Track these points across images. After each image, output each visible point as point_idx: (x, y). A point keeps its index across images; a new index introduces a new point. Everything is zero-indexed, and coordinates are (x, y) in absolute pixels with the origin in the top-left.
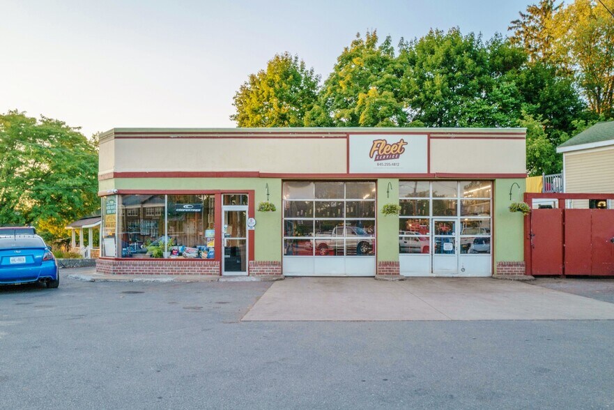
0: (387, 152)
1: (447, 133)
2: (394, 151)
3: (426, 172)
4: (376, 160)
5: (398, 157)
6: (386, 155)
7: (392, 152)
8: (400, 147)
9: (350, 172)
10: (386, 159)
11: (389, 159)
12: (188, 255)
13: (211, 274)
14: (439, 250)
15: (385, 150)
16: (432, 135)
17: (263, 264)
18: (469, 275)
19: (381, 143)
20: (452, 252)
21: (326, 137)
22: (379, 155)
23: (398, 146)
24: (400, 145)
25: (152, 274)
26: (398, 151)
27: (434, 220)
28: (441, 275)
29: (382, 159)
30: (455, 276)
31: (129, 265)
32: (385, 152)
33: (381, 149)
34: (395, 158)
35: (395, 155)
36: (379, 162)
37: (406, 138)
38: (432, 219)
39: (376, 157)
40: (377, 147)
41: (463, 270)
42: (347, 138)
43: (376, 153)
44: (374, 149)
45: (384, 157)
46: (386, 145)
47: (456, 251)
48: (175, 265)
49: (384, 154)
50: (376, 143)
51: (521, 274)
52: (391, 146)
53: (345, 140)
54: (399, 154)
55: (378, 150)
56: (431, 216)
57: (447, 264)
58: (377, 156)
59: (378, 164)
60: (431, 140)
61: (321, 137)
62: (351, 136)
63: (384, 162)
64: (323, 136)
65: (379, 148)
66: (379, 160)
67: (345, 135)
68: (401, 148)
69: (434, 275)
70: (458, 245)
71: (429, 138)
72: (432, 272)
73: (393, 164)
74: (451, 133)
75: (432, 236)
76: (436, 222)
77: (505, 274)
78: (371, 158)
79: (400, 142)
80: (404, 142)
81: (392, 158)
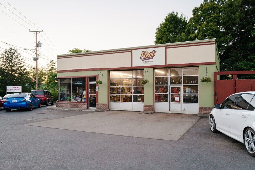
1: (174, 45)
2: (150, 56)
3: (165, 64)
5: (152, 58)
6: (147, 58)
7: (149, 56)
8: (153, 54)
9: (133, 66)
10: (147, 59)
11: (148, 59)
12: (78, 100)
13: (84, 108)
14: (173, 100)
15: (147, 55)
16: (167, 47)
18: (187, 113)
19: (145, 53)
20: (179, 101)
21: (124, 52)
22: (144, 58)
23: (152, 53)
24: (153, 52)
26: (152, 55)
28: (173, 112)
29: (146, 60)
30: (180, 113)
32: (147, 56)
33: (145, 55)
34: (151, 59)
35: (151, 57)
36: (144, 61)
37: (156, 49)
38: (170, 86)
40: (143, 54)
41: (184, 110)
43: (143, 57)
44: (142, 55)
46: (147, 53)
47: (181, 101)
50: (143, 52)
52: (149, 53)
53: (131, 52)
54: (153, 57)
55: (144, 56)
57: (177, 108)
58: (143, 58)
59: (144, 62)
60: (167, 49)
61: (122, 52)
62: (133, 51)
63: (146, 61)
64: (122, 51)
65: (144, 55)
66: (144, 60)
67: (131, 50)
68: (154, 54)
69: (170, 112)
70: (182, 98)
71: (166, 48)
72: (169, 111)
73: (151, 62)
74: (176, 45)
75: (169, 94)
76: (171, 87)
77: (203, 113)
78: (141, 59)
79: (153, 51)
80: (155, 51)
81: (149, 59)
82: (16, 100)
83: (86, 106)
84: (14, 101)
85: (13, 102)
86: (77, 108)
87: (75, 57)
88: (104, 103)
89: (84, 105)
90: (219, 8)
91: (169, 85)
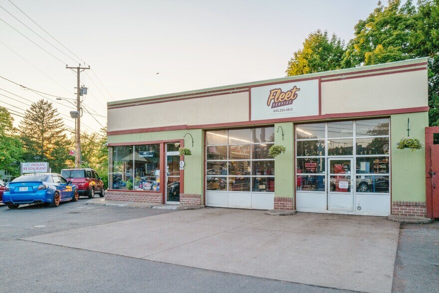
0: (282, 99)
1: (338, 75)
2: (288, 98)
3: (318, 114)
4: (272, 107)
5: (291, 103)
6: (281, 102)
7: (286, 98)
8: (293, 93)
9: (252, 120)
10: (281, 105)
11: (283, 105)
12: (146, 188)
13: (157, 202)
14: (334, 188)
15: (280, 97)
16: (323, 79)
17: (189, 196)
18: (366, 214)
19: (276, 92)
20: (348, 190)
21: (233, 93)
22: (275, 103)
23: (292, 92)
24: (293, 91)
25: (125, 201)
26: (292, 97)
27: (329, 160)
28: (336, 212)
29: (278, 106)
30: (350, 213)
32: (280, 100)
33: (277, 97)
34: (289, 104)
35: (289, 101)
36: (275, 109)
37: (298, 84)
38: (328, 158)
39: (273, 105)
40: (273, 96)
41: (359, 208)
42: (249, 91)
43: (273, 101)
44: (271, 97)
45: (279, 104)
46: (281, 93)
47: (352, 190)
49: (280, 101)
50: (273, 92)
51: (421, 216)
52: (286, 93)
54: (292, 100)
55: (274, 99)
57: (342, 203)
58: (273, 103)
59: (274, 111)
60: (322, 83)
61: (230, 93)
62: (252, 89)
63: (279, 108)
64: (231, 91)
65: (275, 96)
66: (275, 107)
67: (248, 89)
68: (295, 94)
69: (329, 212)
70: (354, 184)
71: (320, 82)
72: (327, 209)
73: (288, 110)
74: (341, 75)
75: (327, 174)
76: (331, 161)
77: (401, 215)
78: (269, 106)
79: (293, 89)
80: (296, 89)
81: (286, 104)
82: (27, 188)
83: (160, 199)
84: (23, 188)
85: (20, 190)
86: (143, 203)
87: (140, 105)
88: (194, 193)
89: (157, 196)
90: (404, 20)
91: (326, 156)
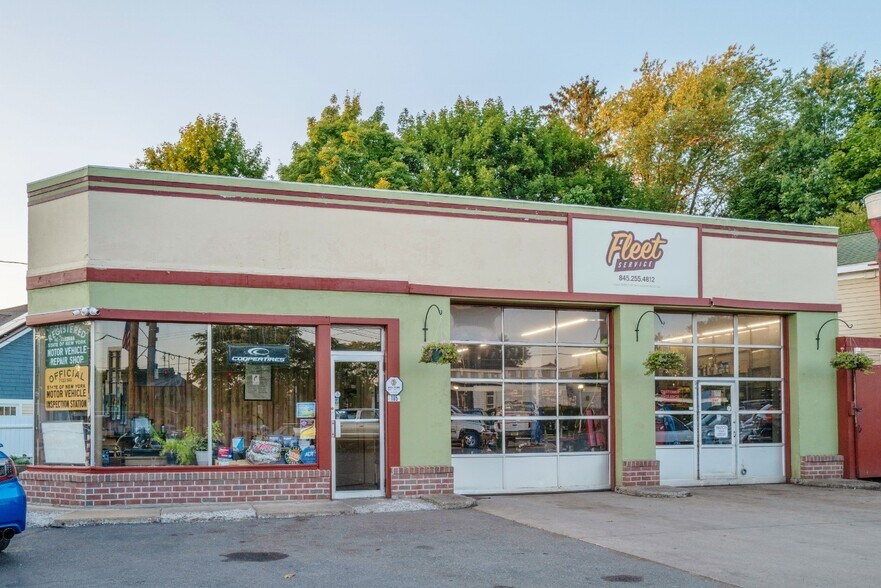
0: (635, 255)
1: (727, 228)
2: (646, 255)
3: (695, 295)
4: (617, 269)
5: (652, 267)
6: (634, 261)
7: (642, 255)
8: (655, 247)
9: (575, 290)
10: (633, 268)
11: (638, 268)
13: (313, 497)
15: (632, 251)
16: (705, 230)
17: (417, 472)
18: (754, 481)
19: (625, 239)
20: (727, 441)
21: (531, 221)
22: (620, 260)
23: (653, 244)
24: (656, 242)
25: (182, 501)
26: (653, 255)
27: (700, 384)
28: (712, 483)
29: (627, 269)
30: (732, 483)
31: (126, 482)
32: (631, 255)
33: (625, 248)
34: (647, 268)
35: (648, 261)
36: (623, 273)
38: (698, 382)
39: (617, 265)
40: (618, 245)
41: (744, 472)
42: (568, 223)
43: (617, 256)
44: (614, 248)
45: (630, 265)
46: (634, 242)
47: (733, 439)
48: (235, 481)
49: (630, 259)
50: (617, 236)
51: (838, 476)
52: (642, 245)
53: (565, 227)
54: (654, 261)
55: (620, 251)
56: (695, 378)
58: (618, 261)
59: (621, 278)
60: (704, 238)
61: (523, 220)
62: (575, 221)
63: (629, 273)
64: (527, 217)
65: (622, 246)
66: (622, 269)
67: (565, 219)
68: (658, 250)
69: (702, 483)
70: (736, 428)
71: (701, 235)
72: (699, 478)
73: (646, 279)
74: (732, 228)
75: (698, 412)
76: (703, 387)
78: (610, 264)
79: (655, 239)
80: (661, 239)
81: (642, 268)
87: (238, 199)
88: (433, 463)
89: (314, 479)
